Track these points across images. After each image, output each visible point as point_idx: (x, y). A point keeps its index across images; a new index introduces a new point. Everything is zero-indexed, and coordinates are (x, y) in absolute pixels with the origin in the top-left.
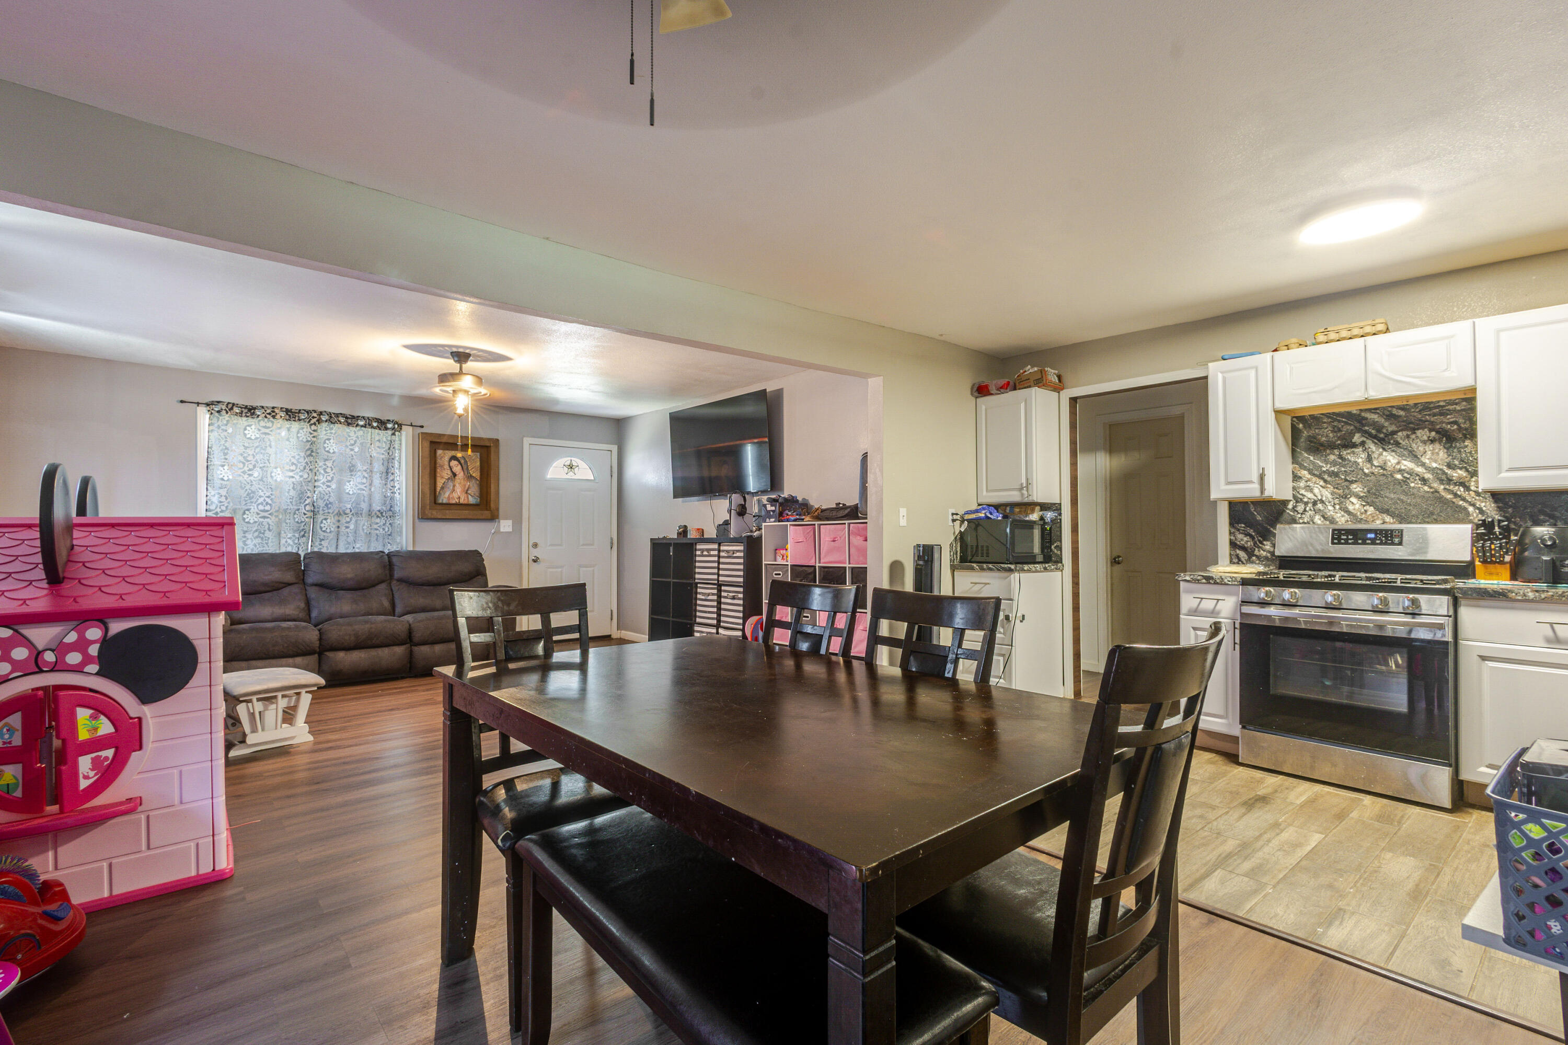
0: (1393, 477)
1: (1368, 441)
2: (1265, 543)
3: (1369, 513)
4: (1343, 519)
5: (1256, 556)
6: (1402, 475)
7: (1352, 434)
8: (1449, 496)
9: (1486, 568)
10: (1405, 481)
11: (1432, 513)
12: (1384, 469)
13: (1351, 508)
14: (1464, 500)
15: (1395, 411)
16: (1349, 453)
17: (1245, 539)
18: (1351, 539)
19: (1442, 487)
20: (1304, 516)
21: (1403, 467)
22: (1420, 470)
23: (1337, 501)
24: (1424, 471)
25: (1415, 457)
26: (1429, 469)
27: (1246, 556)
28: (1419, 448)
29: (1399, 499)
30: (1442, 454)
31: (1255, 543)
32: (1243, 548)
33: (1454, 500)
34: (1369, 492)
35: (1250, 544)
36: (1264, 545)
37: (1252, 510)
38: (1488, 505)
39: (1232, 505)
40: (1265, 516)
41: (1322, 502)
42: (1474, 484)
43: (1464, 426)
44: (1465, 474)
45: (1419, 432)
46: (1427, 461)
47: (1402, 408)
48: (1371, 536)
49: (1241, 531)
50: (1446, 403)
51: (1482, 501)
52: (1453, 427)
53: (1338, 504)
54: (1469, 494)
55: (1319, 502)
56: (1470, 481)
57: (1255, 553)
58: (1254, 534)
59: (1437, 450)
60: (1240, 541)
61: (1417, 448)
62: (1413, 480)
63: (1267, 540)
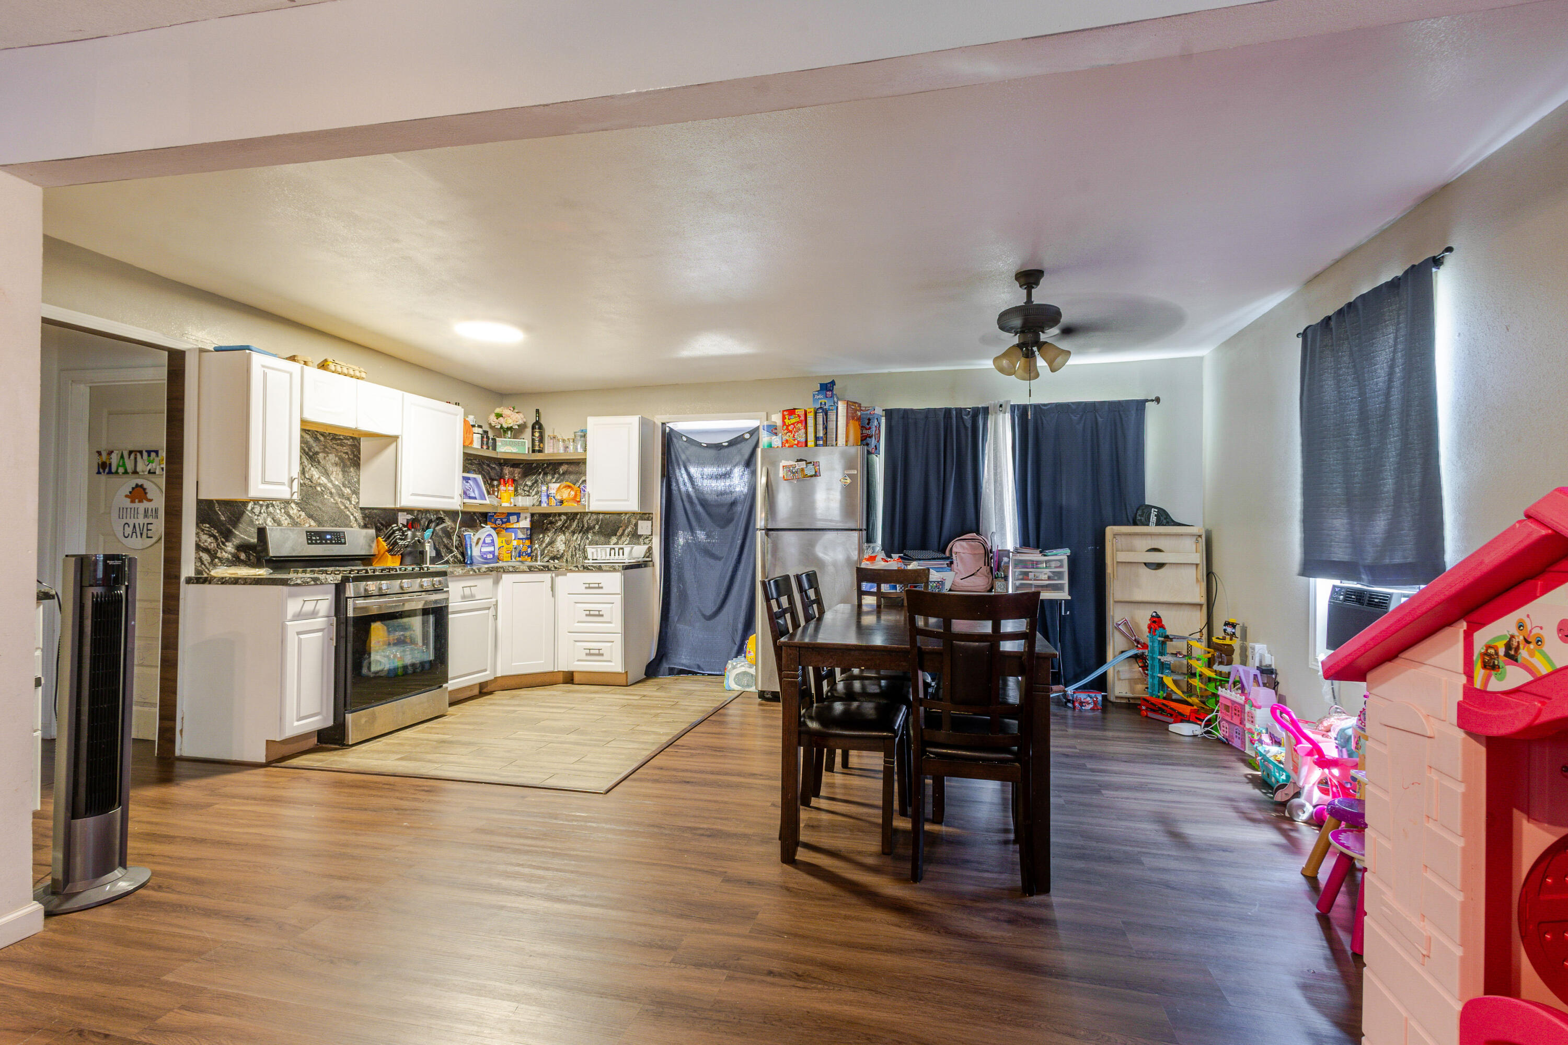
0: (316, 488)
1: (303, 457)
2: (227, 544)
3: (302, 517)
4: (286, 521)
5: (219, 558)
6: (321, 488)
8: (343, 507)
9: (393, 558)
10: (322, 493)
11: (334, 520)
12: (312, 482)
13: (291, 512)
14: (349, 510)
15: (319, 436)
17: (209, 540)
18: (318, 540)
19: (340, 500)
20: (258, 518)
21: (322, 482)
22: (329, 485)
24: (332, 487)
26: (333, 485)
27: (209, 559)
28: (331, 468)
29: (318, 507)
30: (341, 476)
31: (218, 545)
32: (206, 550)
33: (345, 510)
34: (302, 499)
35: (214, 545)
36: (226, 546)
37: (217, 509)
38: (358, 515)
39: (199, 502)
40: (228, 516)
41: (273, 506)
42: (354, 499)
43: (351, 457)
44: (350, 492)
45: (330, 455)
46: (333, 479)
47: (322, 435)
48: (328, 537)
49: (206, 532)
50: (344, 438)
51: (357, 513)
52: (346, 456)
53: (283, 508)
54: (351, 506)
55: (270, 506)
56: (352, 497)
57: (218, 555)
58: (217, 534)
59: (338, 472)
60: (203, 543)
61: (329, 468)
62: (326, 493)
63: (230, 541)
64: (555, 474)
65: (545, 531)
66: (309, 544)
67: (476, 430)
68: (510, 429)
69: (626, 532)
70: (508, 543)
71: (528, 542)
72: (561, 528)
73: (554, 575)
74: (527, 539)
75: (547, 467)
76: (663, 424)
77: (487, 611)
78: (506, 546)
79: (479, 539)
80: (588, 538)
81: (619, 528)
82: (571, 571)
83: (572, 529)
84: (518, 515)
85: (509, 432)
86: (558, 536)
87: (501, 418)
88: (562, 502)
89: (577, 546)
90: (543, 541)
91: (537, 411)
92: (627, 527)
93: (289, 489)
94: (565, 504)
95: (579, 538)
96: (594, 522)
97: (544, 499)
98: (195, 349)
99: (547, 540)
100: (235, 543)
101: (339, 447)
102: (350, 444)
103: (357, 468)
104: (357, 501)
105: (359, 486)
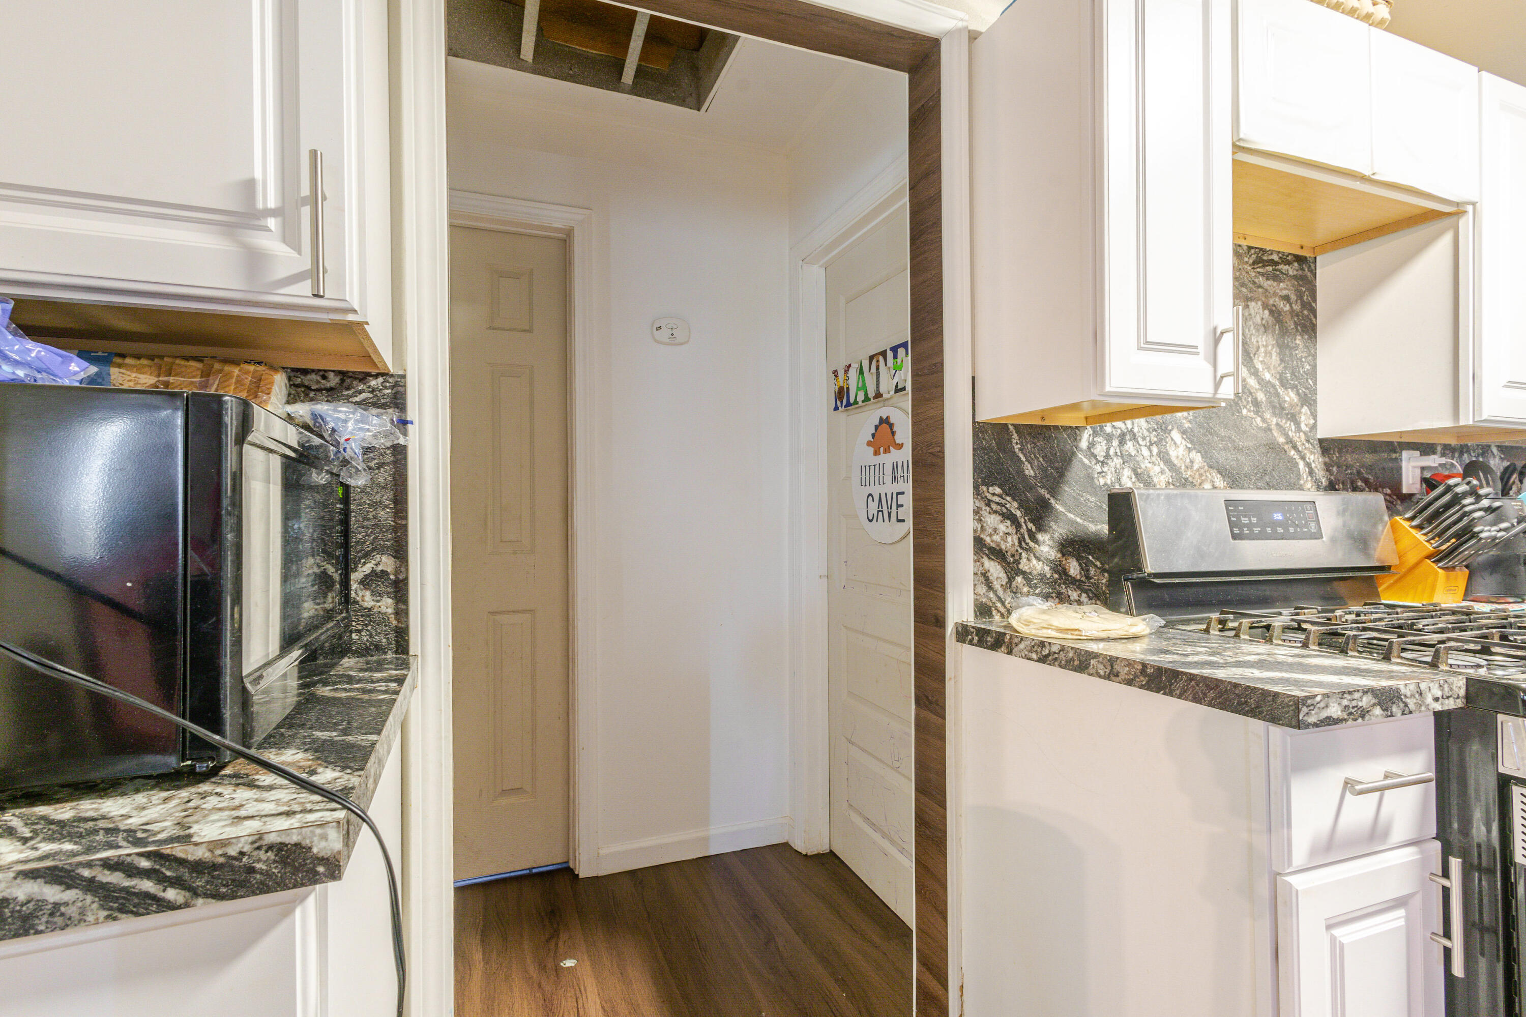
2: (1040, 537)
3: (1196, 466)
4: (1162, 478)
5: (1024, 573)
8: (1281, 440)
9: (1448, 578)
10: (1237, 403)
11: (1265, 472)
14: (1295, 447)
17: (1002, 528)
18: (1256, 525)
19: (1274, 420)
20: (1105, 469)
22: (1252, 382)
23: (1154, 437)
24: (1257, 387)
25: (1249, 358)
26: (1260, 380)
27: (1003, 575)
28: (1256, 339)
29: (1230, 439)
30: (1275, 358)
31: (1021, 540)
32: (998, 554)
33: (1286, 447)
34: (1195, 419)
35: (1012, 541)
36: (1037, 542)
37: (1017, 447)
38: (1316, 459)
39: (980, 429)
40: (1040, 466)
41: (1134, 438)
42: (1305, 419)
43: (1297, 307)
44: (1296, 399)
45: (1252, 305)
46: (1259, 366)
48: (1278, 516)
49: (994, 507)
50: (1280, 258)
51: (1312, 453)
52: (1285, 306)
53: (1155, 443)
54: (1299, 437)
55: (1128, 437)
56: (1300, 413)
57: (1021, 567)
58: (1018, 513)
59: (1270, 348)
60: (990, 535)
61: (1250, 339)
62: (1245, 403)
63: (1045, 531)
66: (1235, 537)
93: (1210, 368)
98: (959, 31)
100: (1056, 535)
101: (1269, 282)
102: (1295, 273)
103: (1310, 338)
104: (1312, 421)
105: (1315, 383)
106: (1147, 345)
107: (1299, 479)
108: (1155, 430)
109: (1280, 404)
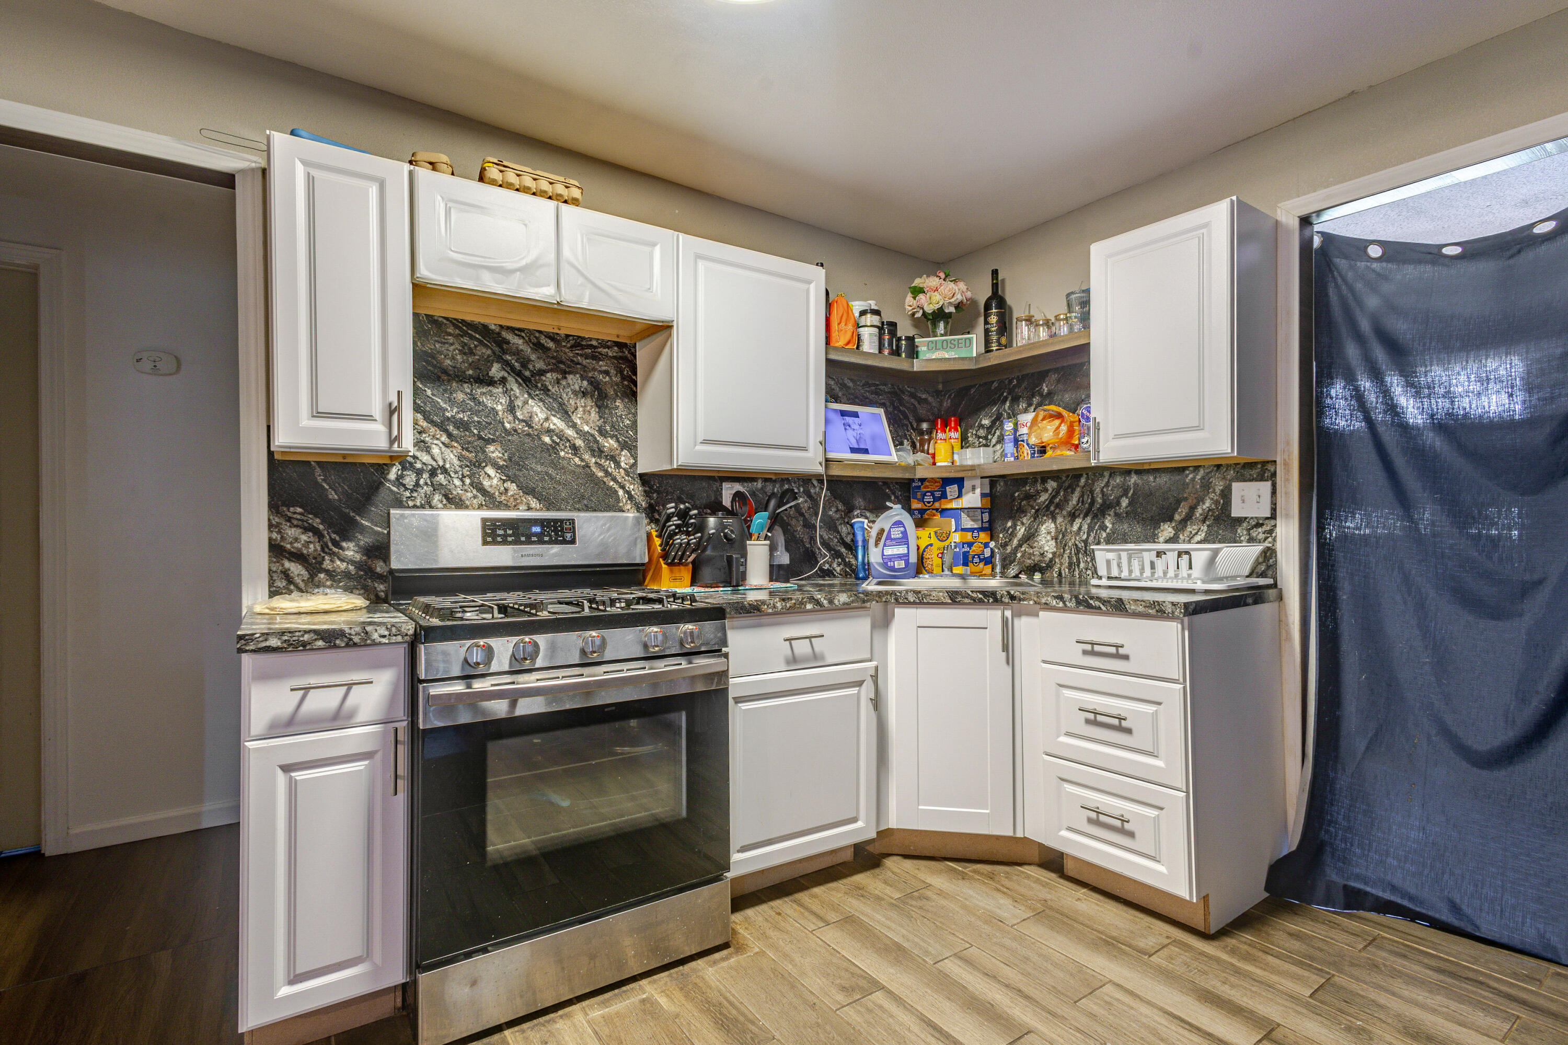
0: (540, 439)
1: (510, 378)
2: (344, 544)
3: (510, 493)
4: (475, 501)
5: (327, 572)
6: (551, 438)
7: (488, 362)
8: (600, 474)
9: (671, 571)
10: (554, 448)
11: (583, 497)
12: (530, 426)
13: (486, 483)
14: (614, 480)
15: (543, 340)
16: (484, 393)
17: (304, 538)
18: (510, 536)
19: (593, 460)
20: (415, 494)
21: (552, 427)
22: (570, 432)
23: (466, 471)
24: (575, 436)
25: (566, 415)
26: (579, 432)
27: (304, 572)
28: (572, 402)
29: (547, 473)
30: (594, 415)
31: (324, 547)
32: (298, 557)
33: (605, 479)
34: (510, 459)
35: (313, 548)
36: (342, 548)
37: (320, 479)
38: (636, 489)
39: (275, 460)
40: (345, 493)
41: (445, 471)
42: (625, 458)
43: (617, 379)
44: (615, 445)
45: (570, 377)
46: (578, 422)
47: (552, 337)
48: (535, 530)
49: (295, 522)
50: (599, 343)
51: (631, 484)
52: (605, 378)
53: (468, 475)
54: (619, 472)
55: (439, 471)
56: (620, 455)
57: (324, 566)
58: (321, 527)
59: (589, 408)
60: (291, 543)
61: (568, 401)
62: (563, 447)
63: (350, 540)
64: (1033, 396)
65: (1016, 513)
66: (485, 543)
67: (870, 319)
68: (940, 315)
69: (1199, 511)
70: (943, 537)
71: (983, 537)
72: (1048, 507)
73: (1008, 613)
74: (982, 529)
75: (1019, 385)
76: (1306, 221)
77: (854, 691)
78: (937, 544)
79: (882, 531)
80: (1103, 528)
81: (1178, 502)
82: (1047, 607)
83: (1069, 508)
84: (960, 482)
85: (942, 325)
86: (1042, 523)
87: (921, 296)
88: (1043, 450)
89: (1081, 545)
90: (1013, 535)
91: (995, 273)
92: (1201, 500)
94: (1050, 453)
95: (1085, 527)
96: (1118, 492)
97: (1009, 447)
99: (1021, 531)
100: (362, 543)
101: (588, 361)
102: (615, 354)
103: (631, 401)
104: (632, 461)
105: (636, 433)
106: (318, 414)
107: (619, 502)
108: (467, 466)
109: (599, 449)
